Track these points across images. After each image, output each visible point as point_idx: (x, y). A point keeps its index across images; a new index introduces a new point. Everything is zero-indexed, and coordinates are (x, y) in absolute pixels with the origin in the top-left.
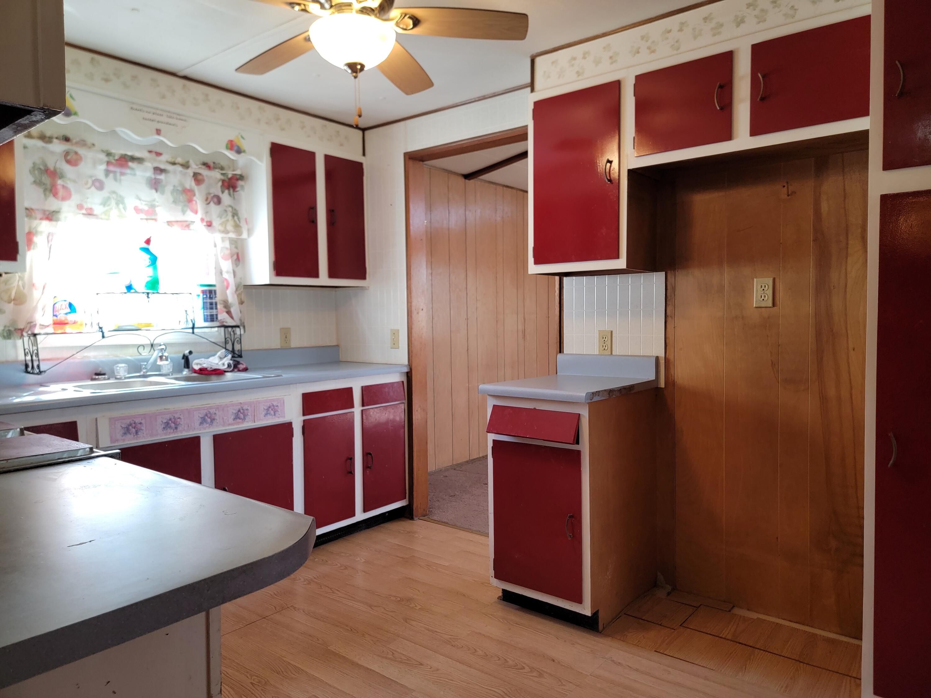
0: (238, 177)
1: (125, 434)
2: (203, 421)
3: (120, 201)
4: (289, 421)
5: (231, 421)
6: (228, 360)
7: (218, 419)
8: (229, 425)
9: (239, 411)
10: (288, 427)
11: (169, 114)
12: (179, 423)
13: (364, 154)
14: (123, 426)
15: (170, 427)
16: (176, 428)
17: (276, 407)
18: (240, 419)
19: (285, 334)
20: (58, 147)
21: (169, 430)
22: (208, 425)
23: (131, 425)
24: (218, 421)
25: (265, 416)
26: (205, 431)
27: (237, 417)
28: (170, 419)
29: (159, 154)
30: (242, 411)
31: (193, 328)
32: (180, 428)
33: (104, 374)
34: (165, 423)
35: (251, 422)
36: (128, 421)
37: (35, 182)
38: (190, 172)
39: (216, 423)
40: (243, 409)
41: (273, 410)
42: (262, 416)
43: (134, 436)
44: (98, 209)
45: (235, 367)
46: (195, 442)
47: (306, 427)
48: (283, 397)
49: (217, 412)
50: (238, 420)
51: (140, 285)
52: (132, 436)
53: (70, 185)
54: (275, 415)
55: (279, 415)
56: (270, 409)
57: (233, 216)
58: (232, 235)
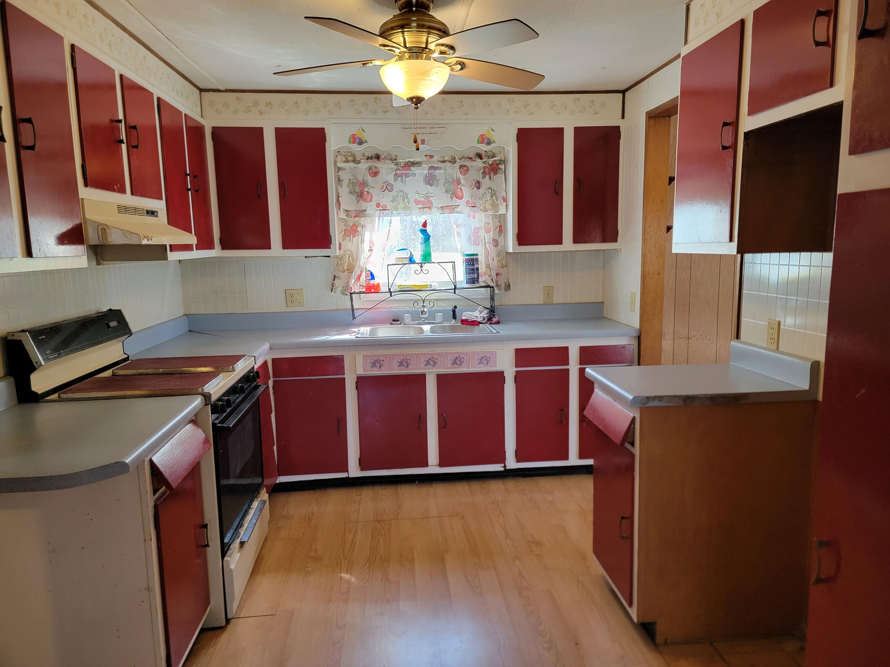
0: (498, 162)
1: (373, 367)
2: (428, 363)
3: (405, 197)
4: (502, 370)
5: (449, 365)
6: (485, 314)
7: (439, 363)
8: (448, 368)
9: (457, 358)
10: (500, 376)
11: (431, 125)
12: (410, 363)
13: (623, 117)
14: (371, 361)
15: (403, 365)
16: (407, 366)
17: (489, 358)
18: (457, 365)
19: (549, 291)
20: (364, 165)
21: (402, 367)
22: (431, 367)
23: (376, 361)
24: (439, 365)
25: (478, 364)
26: (429, 371)
27: (454, 363)
28: (403, 360)
29: (431, 157)
30: (459, 359)
31: (455, 288)
32: (410, 367)
33: (398, 321)
34: (400, 362)
35: (466, 368)
36: (375, 359)
37: (350, 192)
38: (457, 165)
39: (437, 366)
40: (459, 358)
41: (486, 360)
42: (476, 364)
43: (378, 369)
44: (389, 206)
45: (490, 320)
46: (421, 378)
47: (518, 377)
48: (495, 350)
49: (438, 358)
50: (455, 365)
51: (417, 258)
52: (377, 368)
53: (371, 191)
54: (487, 364)
55: (491, 364)
56: (483, 359)
57: (492, 197)
58: (490, 213)
